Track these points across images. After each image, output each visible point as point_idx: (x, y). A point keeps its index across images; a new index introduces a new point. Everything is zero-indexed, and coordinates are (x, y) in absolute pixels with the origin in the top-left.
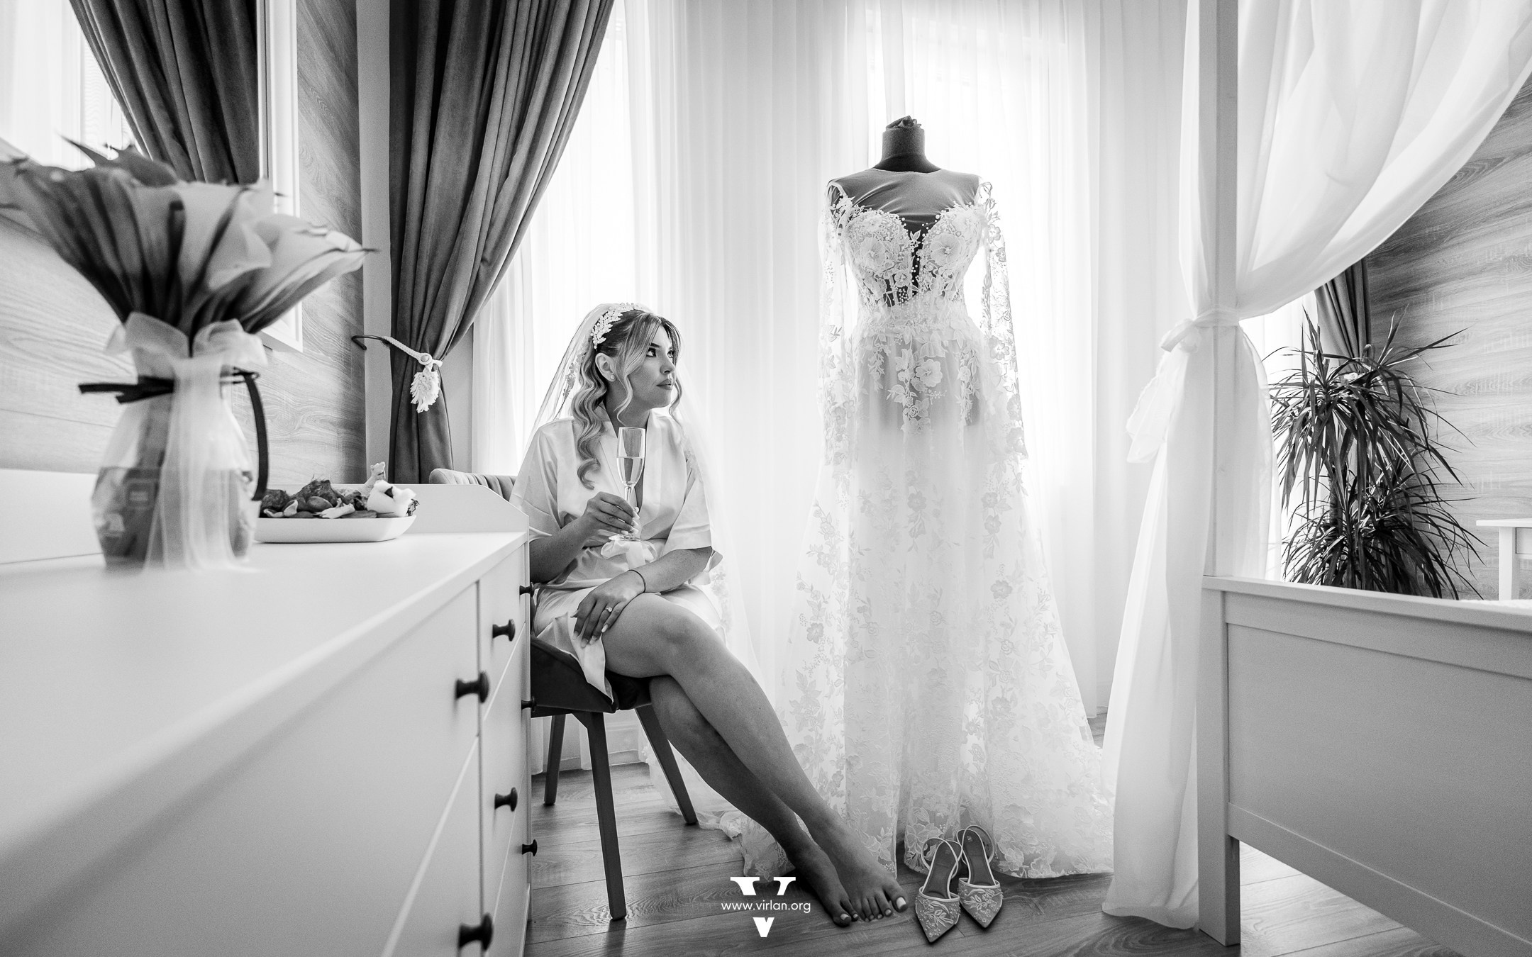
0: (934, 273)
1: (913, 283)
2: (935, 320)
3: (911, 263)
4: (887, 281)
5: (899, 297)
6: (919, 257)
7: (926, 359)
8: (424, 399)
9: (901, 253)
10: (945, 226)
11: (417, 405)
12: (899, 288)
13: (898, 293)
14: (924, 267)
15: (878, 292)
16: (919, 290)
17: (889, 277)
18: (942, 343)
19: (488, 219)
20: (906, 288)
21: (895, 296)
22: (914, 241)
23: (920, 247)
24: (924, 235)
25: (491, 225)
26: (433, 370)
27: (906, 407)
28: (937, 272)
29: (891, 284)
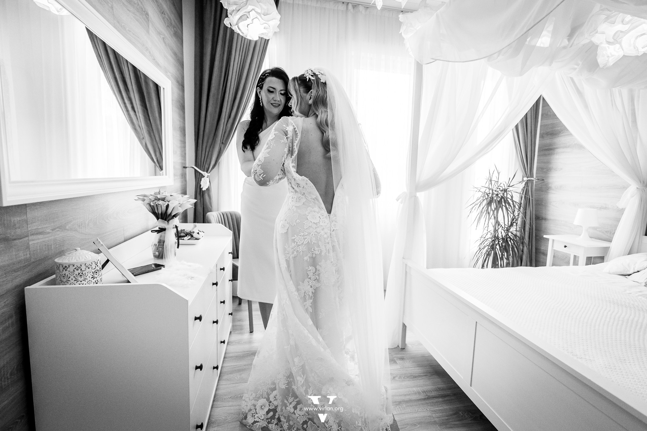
8: (205, 187)
11: (202, 188)
19: (224, 131)
25: (225, 132)
26: (207, 177)
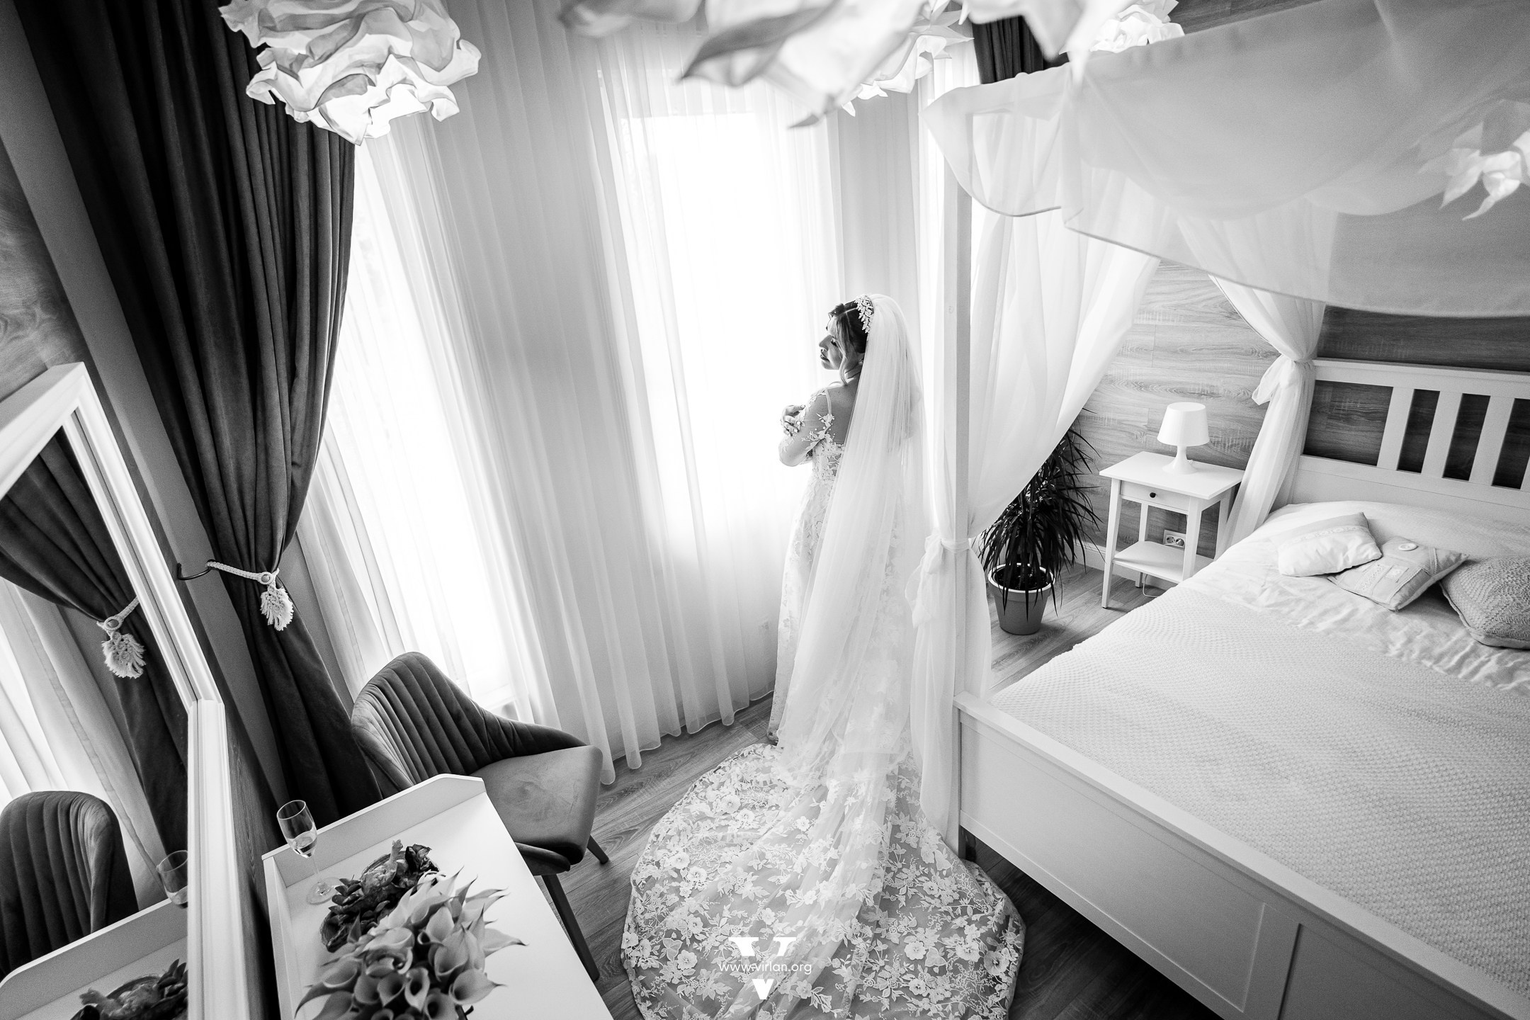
8: (279, 617)
11: (273, 625)
25: (293, 430)
26: (277, 586)
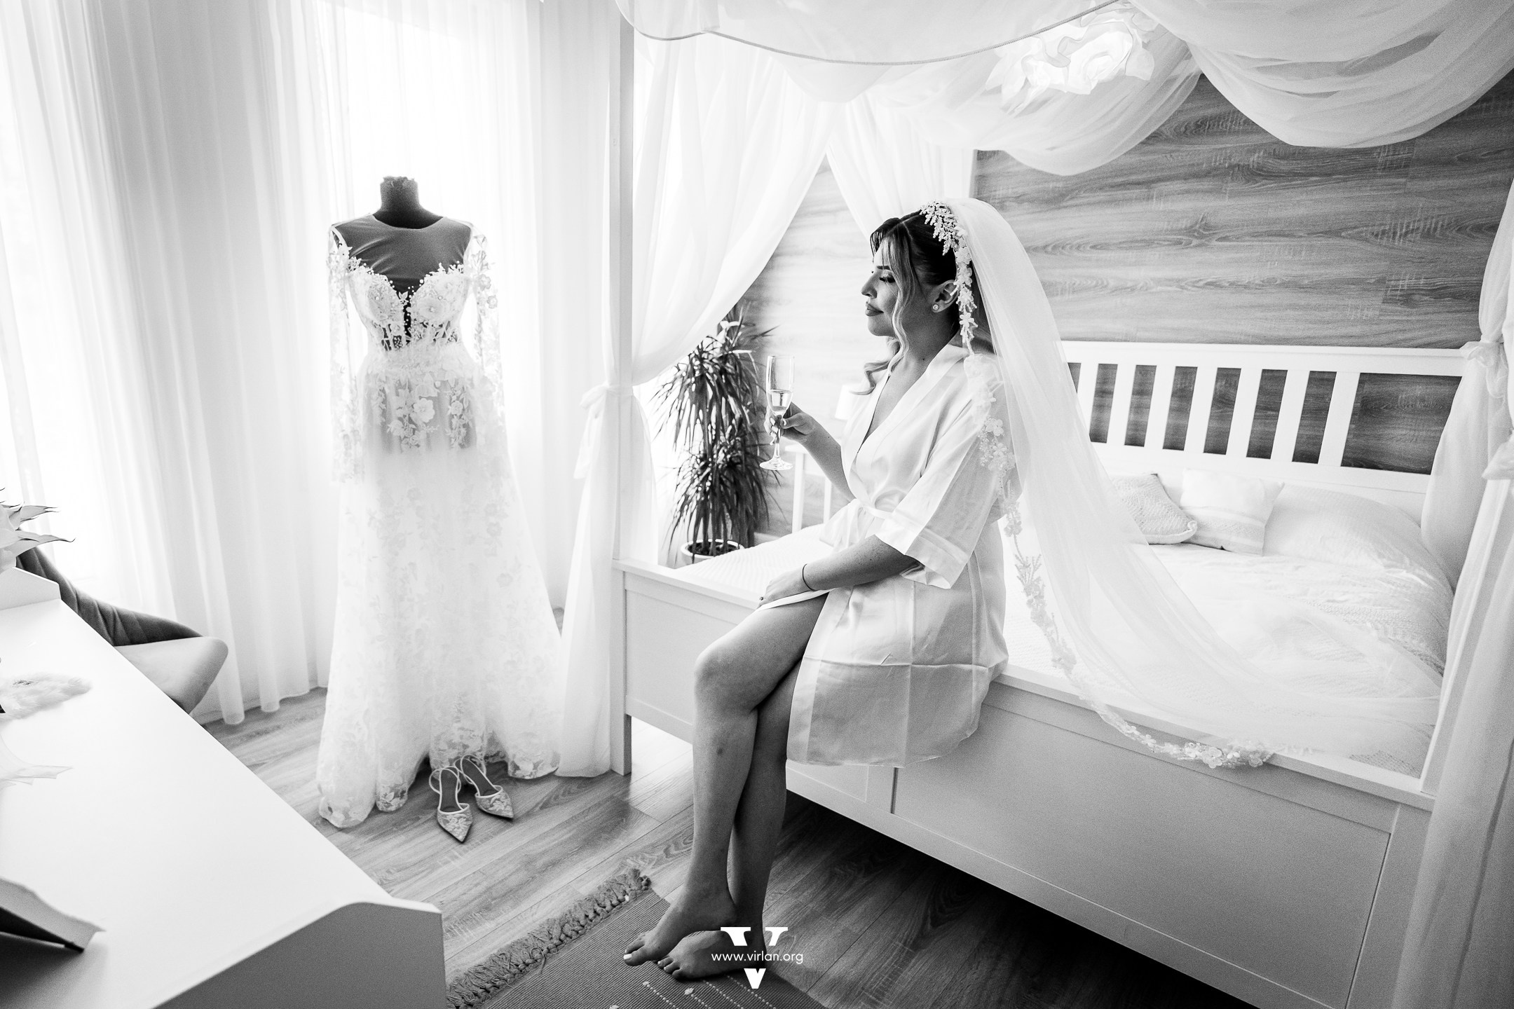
0: (425, 324)
1: (406, 334)
2: (428, 364)
3: (402, 317)
4: (384, 329)
5: (395, 344)
6: (410, 313)
7: (420, 398)
9: (392, 309)
10: (428, 291)
12: (394, 337)
13: (394, 341)
14: (415, 320)
15: (378, 337)
16: (412, 340)
17: (385, 326)
18: (435, 384)
20: (400, 337)
21: (392, 344)
22: (402, 300)
23: (409, 305)
24: (410, 296)
27: (405, 437)
28: (427, 324)
29: (388, 332)
